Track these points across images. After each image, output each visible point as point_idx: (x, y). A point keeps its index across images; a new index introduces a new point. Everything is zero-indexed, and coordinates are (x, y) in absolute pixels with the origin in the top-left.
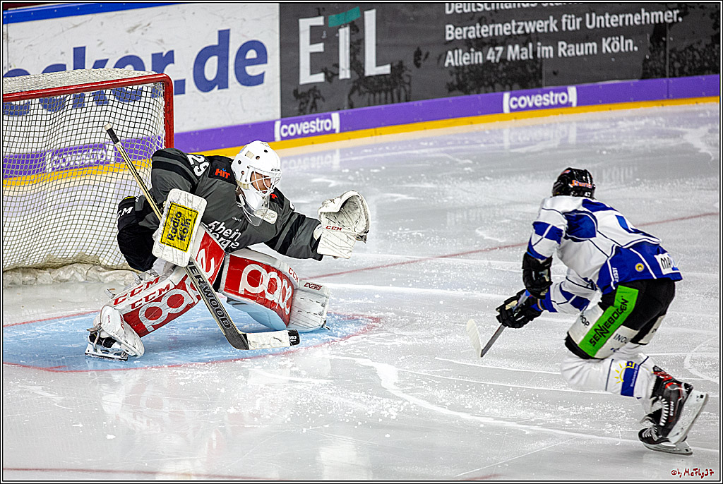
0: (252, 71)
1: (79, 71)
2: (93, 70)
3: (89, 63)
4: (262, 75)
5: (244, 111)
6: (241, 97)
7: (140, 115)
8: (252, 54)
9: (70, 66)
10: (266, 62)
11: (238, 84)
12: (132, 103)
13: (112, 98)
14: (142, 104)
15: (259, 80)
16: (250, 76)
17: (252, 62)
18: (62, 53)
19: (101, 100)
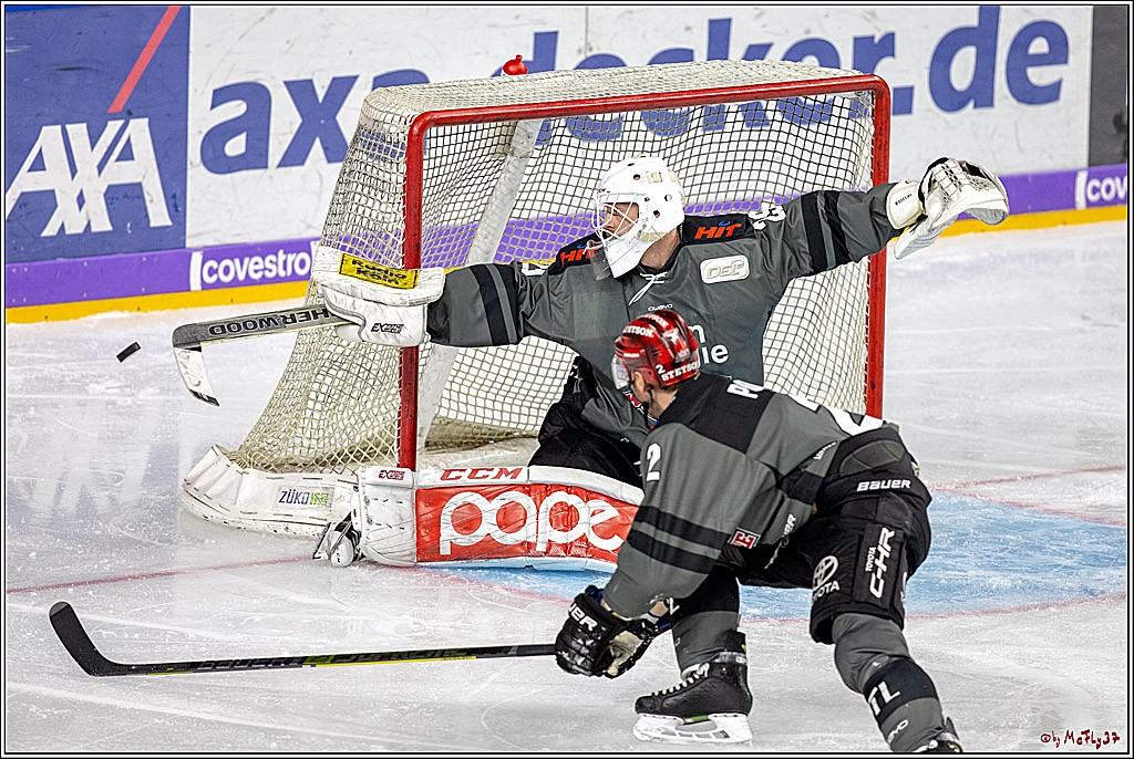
0: (1039, 76)
1: (718, 63)
2: (744, 62)
3: (736, 50)
4: (1058, 85)
5: (1021, 149)
6: (1016, 124)
7: (827, 151)
8: (1039, 46)
9: (701, 53)
10: (1066, 62)
11: (1013, 101)
12: (814, 127)
13: (779, 116)
14: (832, 131)
15: (1051, 93)
16: (1035, 87)
17: (1040, 60)
18: (688, 29)
19: (755, 119)
